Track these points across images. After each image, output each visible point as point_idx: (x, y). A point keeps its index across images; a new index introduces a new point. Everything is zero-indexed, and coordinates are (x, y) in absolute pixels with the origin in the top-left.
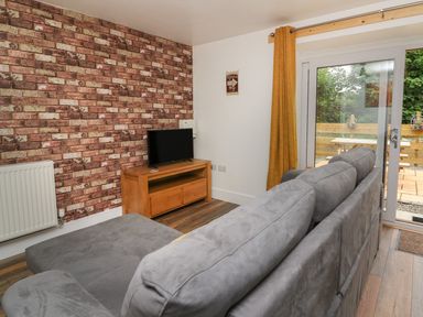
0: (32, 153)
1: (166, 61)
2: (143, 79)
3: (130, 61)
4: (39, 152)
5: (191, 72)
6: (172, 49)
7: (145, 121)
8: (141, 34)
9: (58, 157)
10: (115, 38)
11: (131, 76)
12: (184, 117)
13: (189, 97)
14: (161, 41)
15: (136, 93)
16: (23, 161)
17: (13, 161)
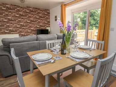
0: (16, 32)
1: (43, 14)
2: (37, 18)
3: (34, 15)
4: (17, 32)
5: (49, 16)
6: (44, 11)
7: (38, 27)
8: (36, 8)
9: (20, 34)
10: (31, 10)
11: (34, 18)
12: (47, 27)
13: (49, 22)
14: (41, 9)
15: (35, 21)
16: (14, 34)
17: (13, 34)
